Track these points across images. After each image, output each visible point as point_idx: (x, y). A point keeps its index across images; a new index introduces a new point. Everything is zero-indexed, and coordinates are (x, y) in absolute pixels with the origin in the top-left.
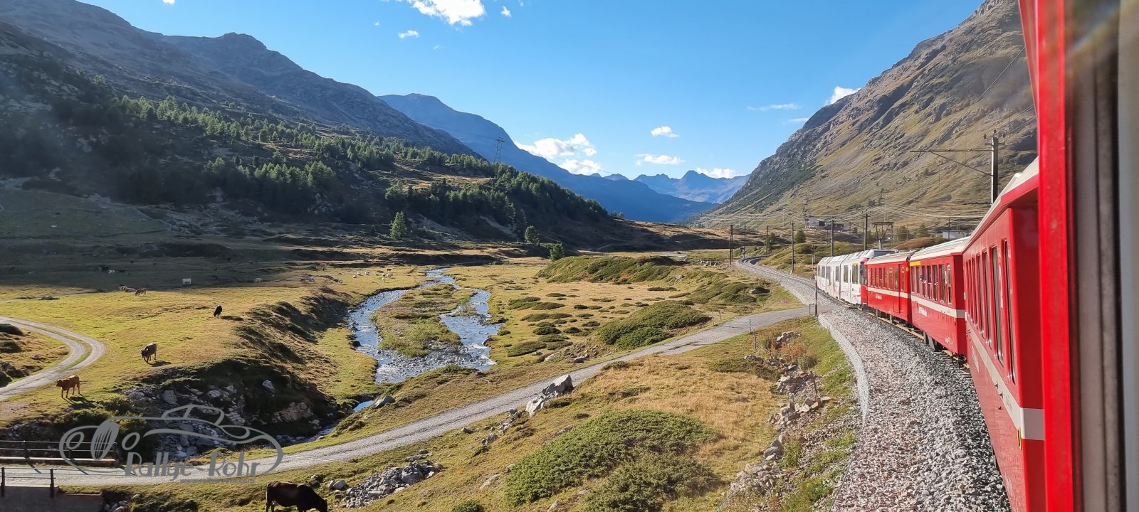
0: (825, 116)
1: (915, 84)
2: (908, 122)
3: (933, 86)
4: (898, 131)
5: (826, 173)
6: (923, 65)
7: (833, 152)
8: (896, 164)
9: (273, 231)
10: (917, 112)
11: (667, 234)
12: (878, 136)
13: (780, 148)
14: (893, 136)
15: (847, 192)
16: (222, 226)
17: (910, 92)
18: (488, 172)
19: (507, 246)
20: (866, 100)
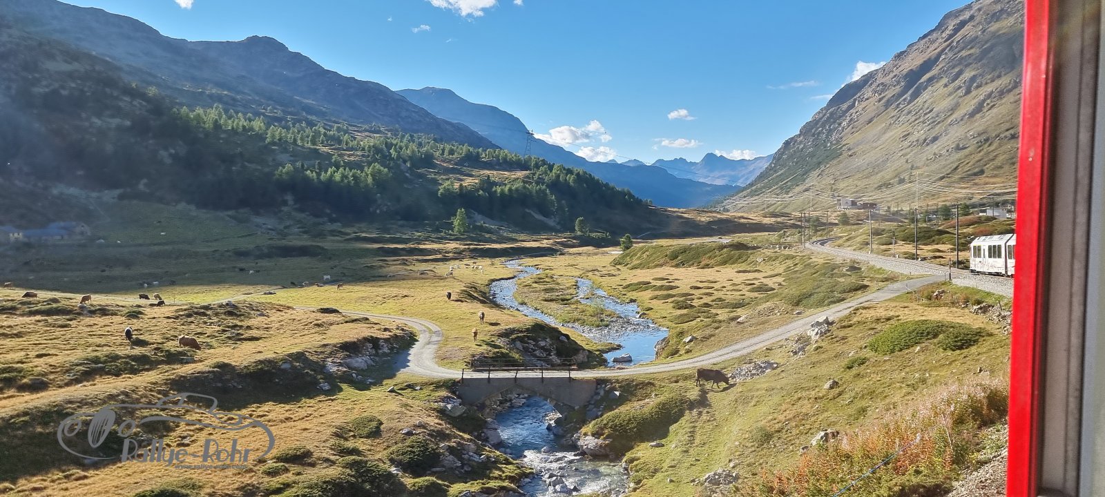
0: (850, 93)
1: (943, 57)
2: (936, 96)
3: (962, 58)
4: (926, 106)
5: (852, 151)
6: (951, 36)
7: (860, 129)
8: (925, 140)
9: (348, 230)
10: (946, 86)
11: (703, 219)
12: (906, 111)
13: (804, 127)
14: (921, 111)
15: (876, 170)
16: (302, 228)
17: (938, 65)
18: (523, 166)
19: (560, 237)
20: (892, 75)
